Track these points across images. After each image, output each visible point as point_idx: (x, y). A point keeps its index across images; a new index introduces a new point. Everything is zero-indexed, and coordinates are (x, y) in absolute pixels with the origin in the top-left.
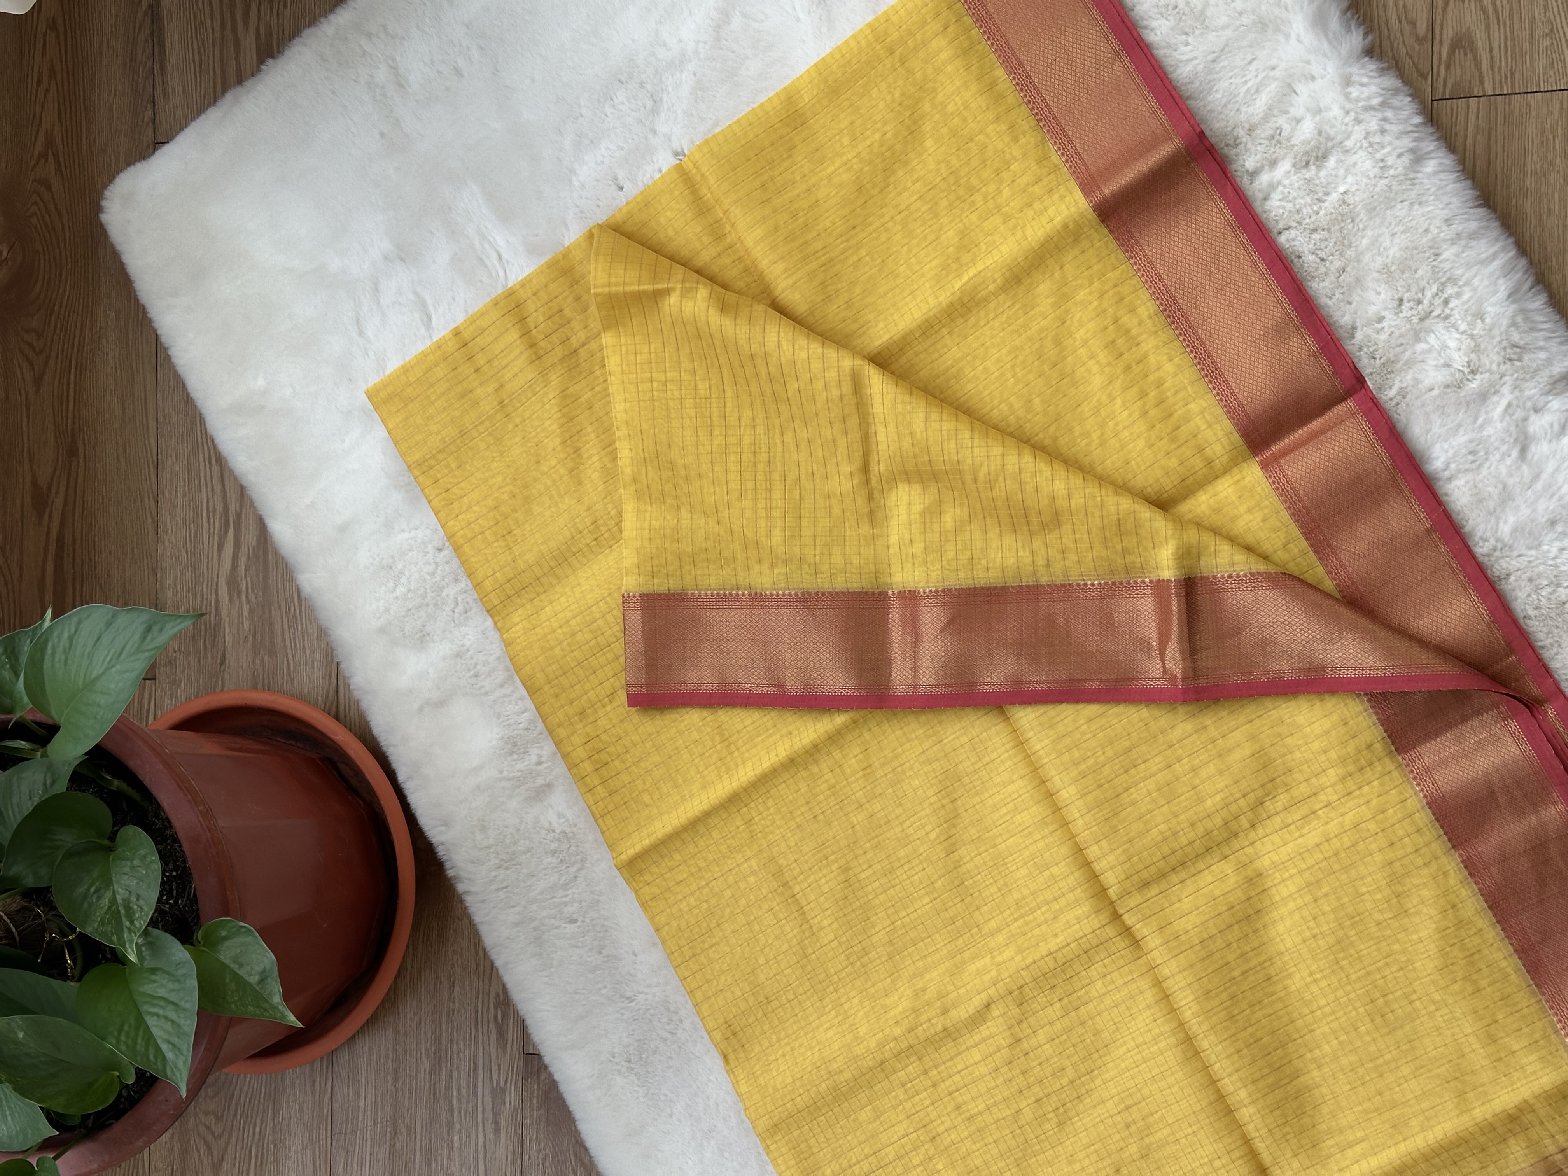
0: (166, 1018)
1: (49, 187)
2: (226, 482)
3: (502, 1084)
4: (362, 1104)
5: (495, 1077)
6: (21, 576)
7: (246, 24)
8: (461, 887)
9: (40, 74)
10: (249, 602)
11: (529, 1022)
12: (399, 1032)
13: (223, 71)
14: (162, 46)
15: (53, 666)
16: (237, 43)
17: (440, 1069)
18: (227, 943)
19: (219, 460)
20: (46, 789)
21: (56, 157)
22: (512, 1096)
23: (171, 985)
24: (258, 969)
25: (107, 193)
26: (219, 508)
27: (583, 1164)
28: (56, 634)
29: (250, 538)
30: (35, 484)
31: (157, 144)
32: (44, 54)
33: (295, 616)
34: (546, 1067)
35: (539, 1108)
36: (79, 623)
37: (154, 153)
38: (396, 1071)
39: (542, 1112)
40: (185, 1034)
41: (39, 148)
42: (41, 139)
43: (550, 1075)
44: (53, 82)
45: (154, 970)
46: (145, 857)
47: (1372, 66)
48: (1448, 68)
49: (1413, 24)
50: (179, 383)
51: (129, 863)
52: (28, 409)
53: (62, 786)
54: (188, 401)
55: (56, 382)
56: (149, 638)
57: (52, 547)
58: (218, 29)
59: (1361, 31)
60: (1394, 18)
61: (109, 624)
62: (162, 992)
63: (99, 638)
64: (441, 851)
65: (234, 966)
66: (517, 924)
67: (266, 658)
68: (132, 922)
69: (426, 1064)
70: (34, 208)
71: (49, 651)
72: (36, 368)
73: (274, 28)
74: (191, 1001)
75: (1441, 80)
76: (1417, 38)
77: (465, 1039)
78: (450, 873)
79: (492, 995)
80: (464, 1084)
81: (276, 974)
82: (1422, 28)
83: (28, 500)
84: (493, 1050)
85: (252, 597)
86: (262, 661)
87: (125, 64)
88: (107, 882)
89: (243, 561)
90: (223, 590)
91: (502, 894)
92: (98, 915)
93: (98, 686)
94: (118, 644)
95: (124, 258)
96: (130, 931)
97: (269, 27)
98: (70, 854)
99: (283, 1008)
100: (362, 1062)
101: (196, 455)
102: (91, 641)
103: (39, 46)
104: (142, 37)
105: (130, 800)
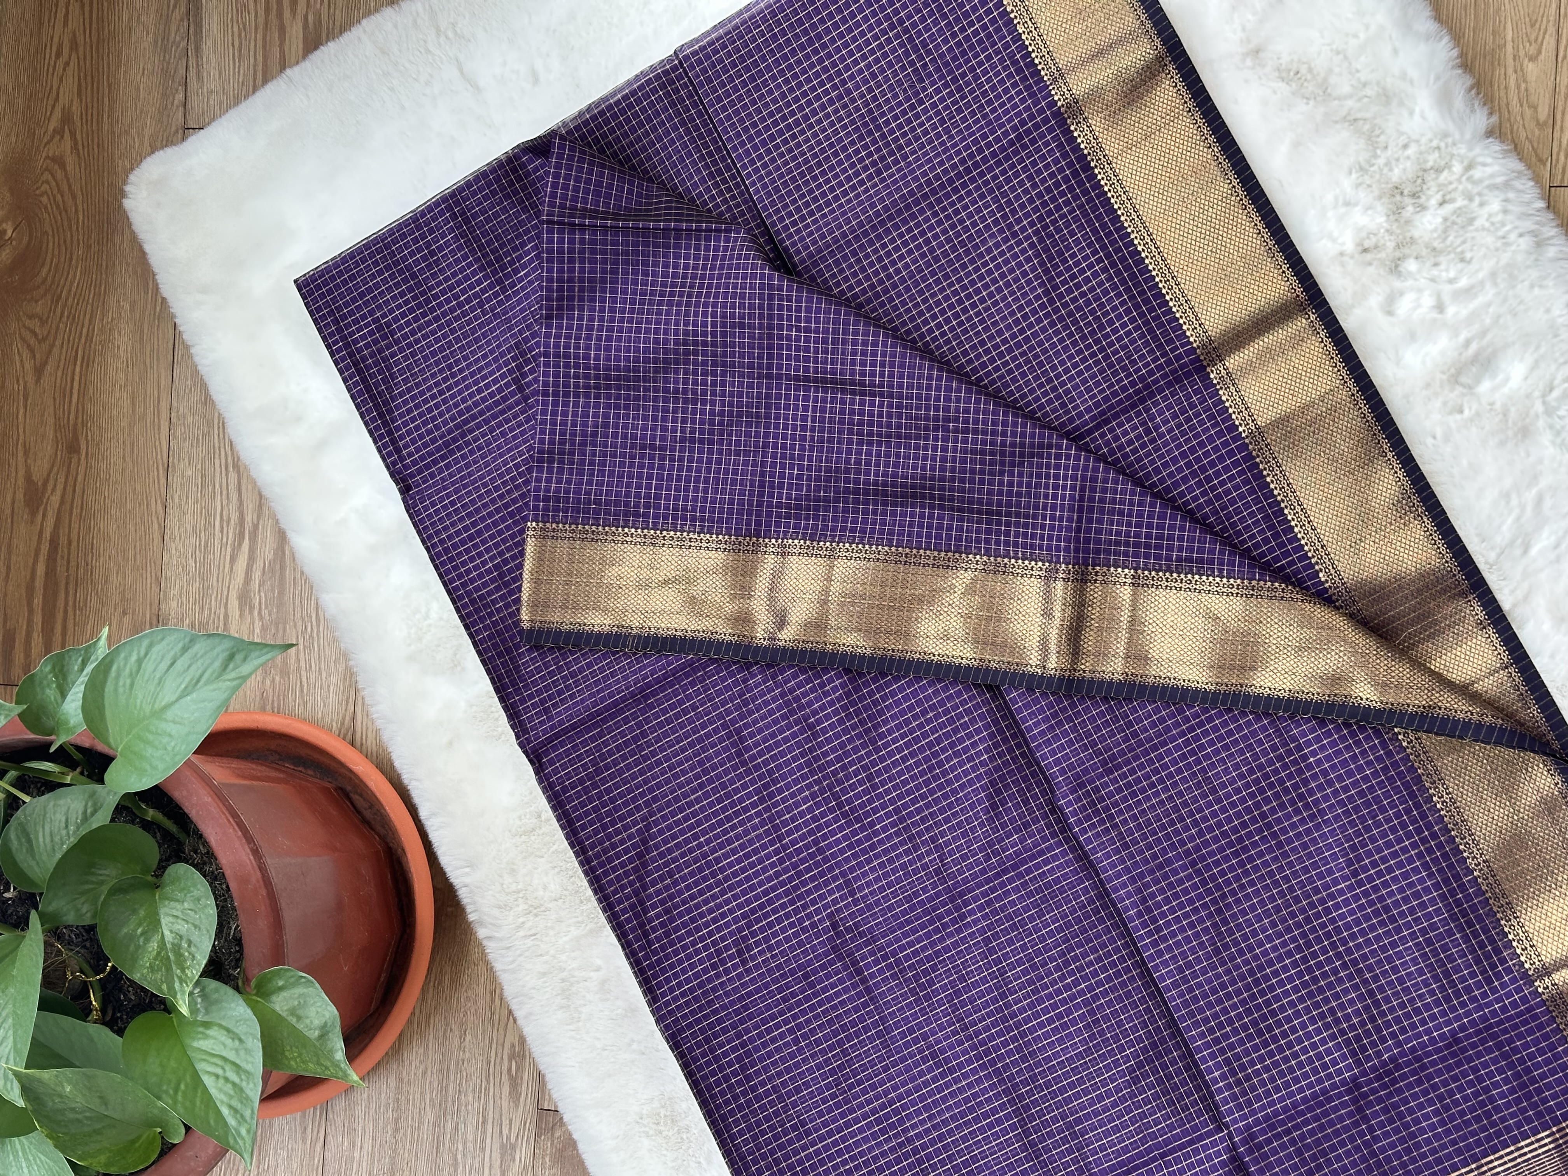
0: (227, 1079)
1: (63, 166)
2: (244, 488)
3: (513, 1141)
4: (357, 1155)
5: (505, 1132)
7: (294, 12)
8: (481, 933)
9: (60, 44)
10: (261, 618)
11: (548, 1077)
12: (402, 1080)
13: (265, 58)
14: (199, 25)
15: (116, 690)
16: (282, 30)
17: (446, 1121)
18: (285, 994)
19: (237, 465)
20: (85, 819)
21: (73, 134)
22: (523, 1153)
23: (229, 1042)
24: (317, 1022)
25: (132, 178)
26: (235, 517)
29: (267, 550)
30: (28, 479)
31: (186, 130)
32: (65, 25)
33: (312, 636)
34: (562, 1124)
35: (552, 1167)
37: (183, 139)
38: (396, 1121)
39: (555, 1170)
40: (248, 1099)
41: (53, 124)
42: (57, 114)
44: (74, 57)
45: (207, 1024)
46: (198, 898)
47: (1496, 147)
49: (1535, 108)
51: (178, 905)
52: (26, 399)
53: (103, 818)
54: (207, 401)
55: (59, 374)
56: (231, 666)
57: (45, 548)
58: (261, 13)
59: (1485, 111)
60: (1515, 102)
62: (217, 1049)
63: (172, 664)
64: (463, 894)
65: (293, 1020)
66: (544, 974)
67: (277, 678)
68: (183, 971)
69: (430, 1115)
70: (45, 187)
71: (113, 675)
72: (38, 356)
73: (324, 17)
74: (255, 1062)
75: (1560, 166)
76: (1538, 123)
77: (474, 1090)
78: (472, 917)
79: (507, 1046)
80: (470, 1138)
82: (1543, 113)
83: (20, 496)
84: (505, 1104)
85: (265, 612)
87: (155, 43)
88: (155, 924)
89: (257, 575)
90: (234, 603)
91: (529, 942)
92: (147, 959)
93: (169, 714)
94: (194, 672)
95: (147, 248)
96: (181, 981)
97: (318, 15)
98: (115, 891)
99: (345, 1065)
100: (359, 1110)
101: (212, 460)
102: (163, 666)
103: (60, 15)
104: (177, 15)
105: (166, 834)
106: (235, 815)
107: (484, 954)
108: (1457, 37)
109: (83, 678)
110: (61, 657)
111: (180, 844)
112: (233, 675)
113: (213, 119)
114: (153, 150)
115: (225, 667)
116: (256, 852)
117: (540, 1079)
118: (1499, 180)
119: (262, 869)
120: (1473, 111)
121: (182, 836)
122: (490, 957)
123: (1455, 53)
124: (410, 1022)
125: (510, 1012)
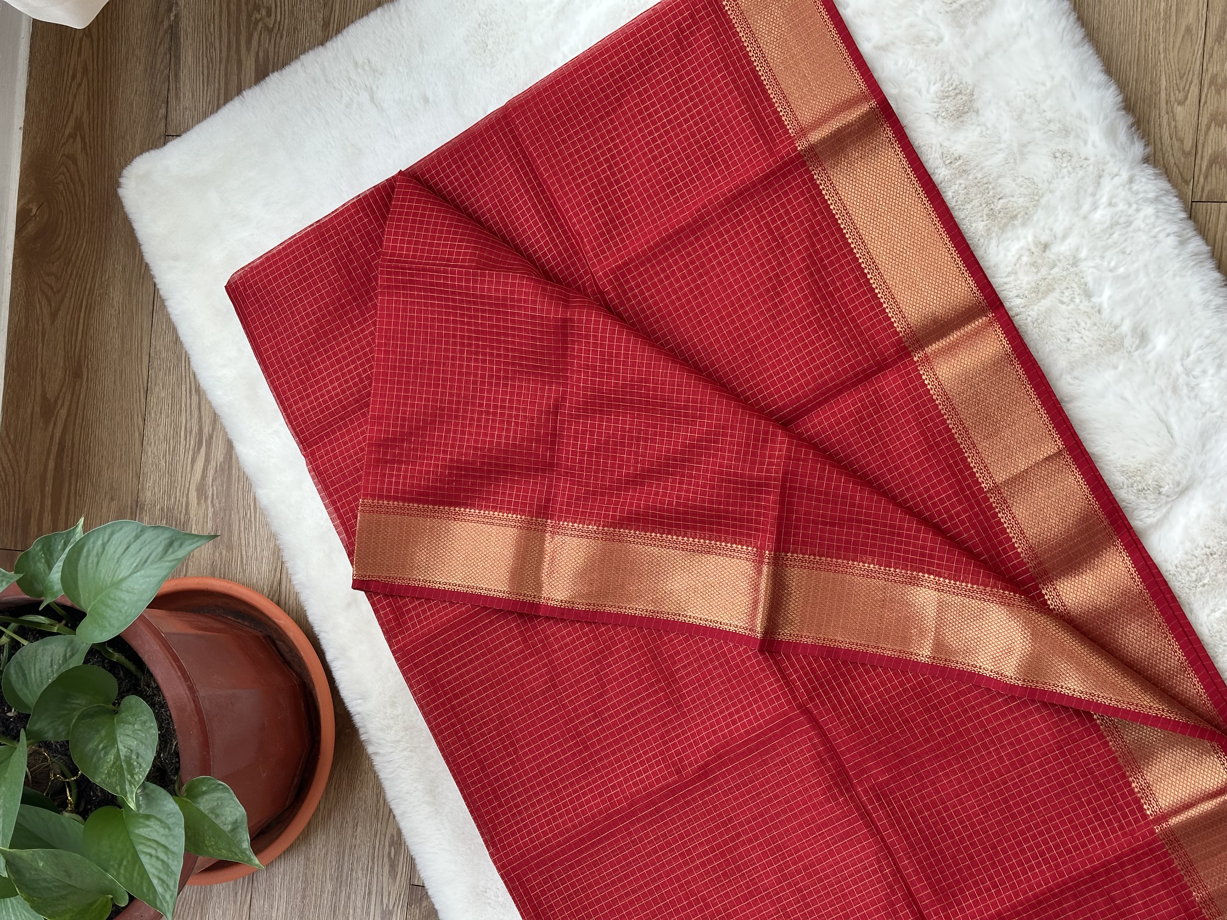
0: (158, 858)
1: (75, 161)
2: (203, 408)
3: (391, 907)
4: (274, 915)
5: (385, 901)
7: (248, 49)
8: (370, 749)
9: (75, 70)
10: (213, 506)
11: (418, 861)
12: (308, 859)
13: (226, 84)
14: (178, 59)
16: (240, 63)
17: (341, 891)
18: (207, 797)
19: (198, 390)
20: (65, 660)
21: (83, 138)
22: (398, 918)
23: (162, 830)
24: (230, 819)
25: (125, 172)
26: (195, 429)
29: (219, 455)
30: (44, 396)
31: (169, 137)
32: (79, 55)
33: (250, 521)
34: (428, 897)
36: (112, 534)
37: (165, 144)
38: (304, 890)
40: (172, 872)
41: (69, 130)
42: (72, 123)
43: (432, 905)
44: (85, 80)
45: (148, 817)
46: (145, 722)
47: (1150, 171)
48: (1206, 177)
49: (1182, 141)
50: (172, 328)
51: (131, 727)
52: (43, 337)
53: (78, 660)
54: (177, 341)
55: (69, 317)
56: (171, 551)
57: (55, 449)
58: (224, 49)
59: (1142, 144)
60: (1167, 135)
61: (137, 537)
62: (154, 836)
63: (128, 548)
64: (358, 720)
65: (212, 817)
68: (132, 776)
69: (329, 887)
70: (61, 177)
71: (84, 555)
72: (53, 304)
73: (271, 54)
74: (179, 845)
75: (1200, 186)
76: (1184, 153)
77: (362, 869)
78: (363, 737)
79: (388, 836)
80: (359, 904)
81: (245, 825)
82: (1188, 145)
83: (37, 409)
84: (385, 879)
85: (216, 501)
87: (146, 70)
88: (113, 741)
89: (211, 473)
90: (193, 494)
92: (105, 768)
93: (124, 585)
94: (143, 554)
95: (136, 226)
96: (131, 783)
97: (267, 52)
98: (83, 716)
99: (250, 853)
100: (277, 880)
101: (180, 385)
102: (121, 549)
103: (76, 48)
104: (162, 50)
105: (127, 672)
106: (176, 660)
107: (371, 766)
108: (1122, 86)
109: (64, 556)
110: (49, 539)
111: (138, 680)
112: (172, 557)
113: (187, 130)
114: (142, 151)
115: (166, 551)
116: (191, 689)
117: (412, 863)
118: (1152, 195)
119: (195, 700)
120: (1133, 143)
121: (139, 674)
122: (377, 768)
123: (1120, 98)
124: (315, 815)
125: (391, 811)
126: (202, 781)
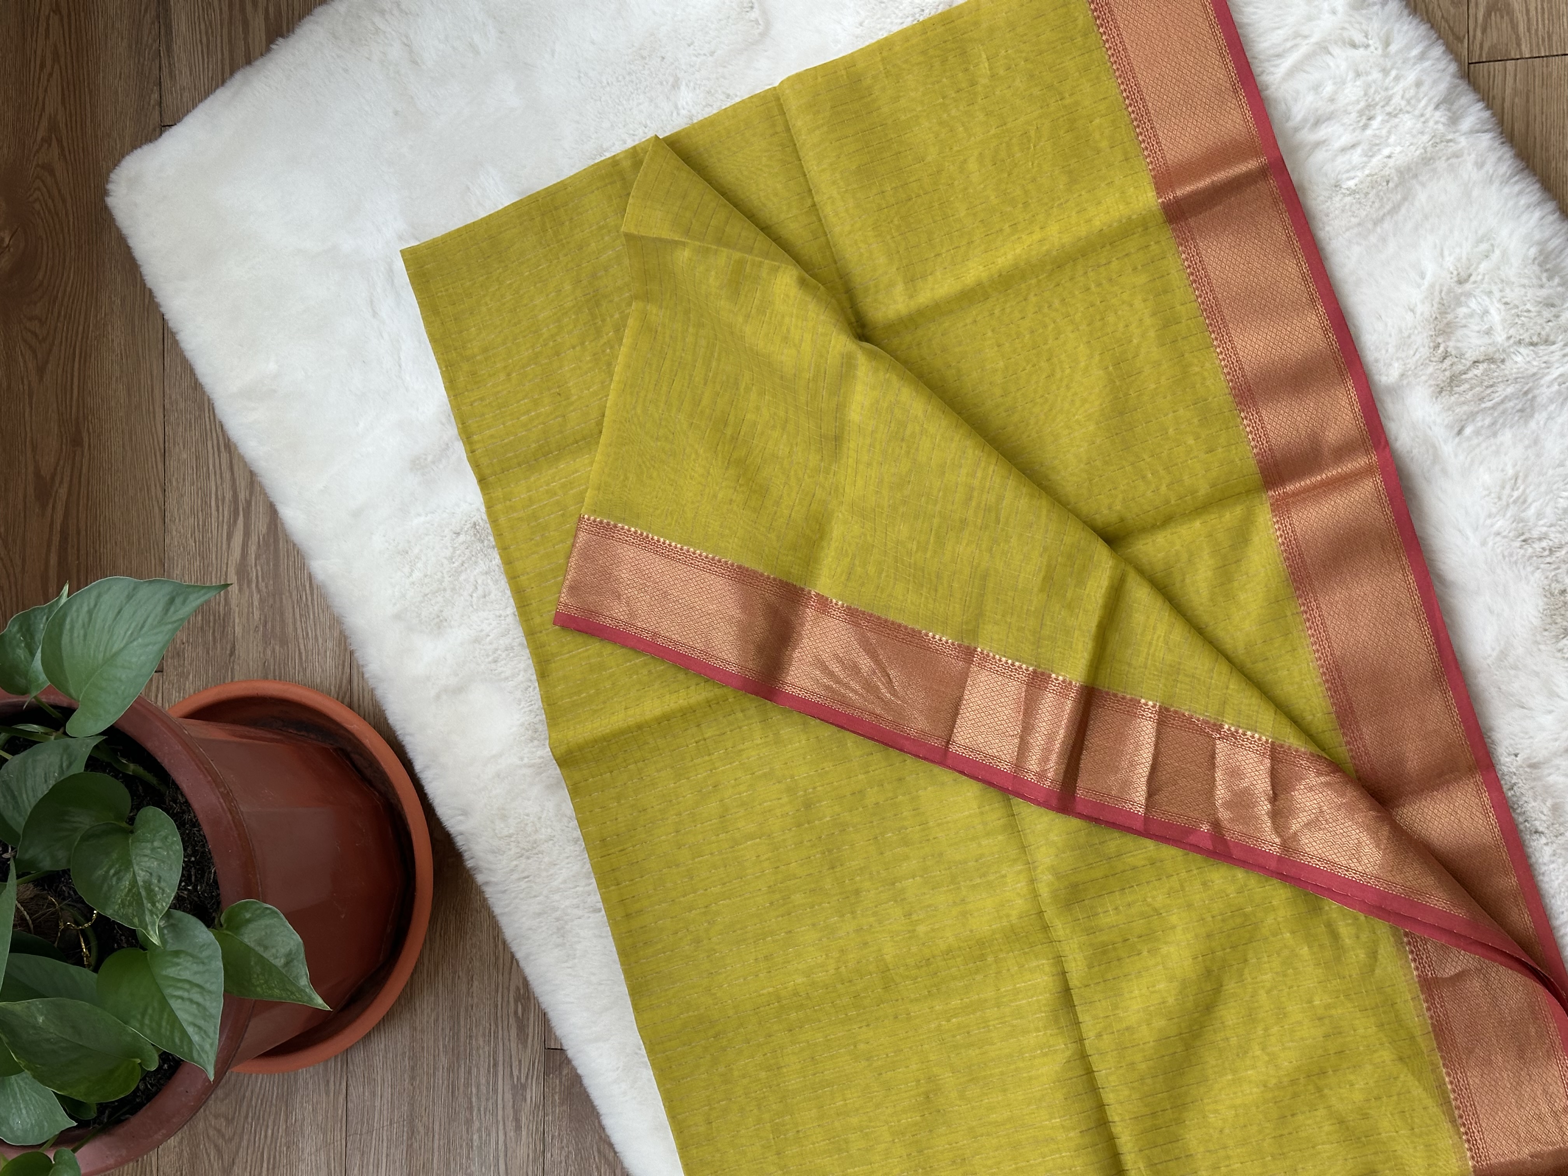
0: (191, 1001)
1: (52, 172)
2: (236, 468)
3: (523, 1080)
4: (377, 1104)
5: (516, 1073)
6: (23, 568)
7: (255, 4)
8: (480, 878)
9: (43, 57)
10: (259, 591)
11: (551, 1015)
12: (415, 1029)
13: (231, 52)
14: (169, 28)
15: (71, 641)
16: (246, 23)
17: (459, 1066)
18: (251, 926)
19: (228, 446)
20: (62, 772)
21: (59, 141)
22: (533, 1093)
23: (195, 968)
24: (283, 951)
25: (113, 176)
26: (229, 496)
27: (607, 1160)
28: (74, 608)
29: (260, 526)
30: (37, 474)
31: (163, 127)
32: (47, 37)
33: (307, 605)
34: (568, 1061)
35: (562, 1104)
36: (99, 596)
37: (161, 135)
38: (413, 1069)
39: (565, 1107)
40: (211, 1016)
41: (41, 134)
42: (44, 123)
43: (574, 1070)
44: (56, 67)
45: (177, 954)
46: (166, 838)
48: (1484, 31)
50: (187, 369)
51: (149, 845)
52: (31, 396)
53: (79, 767)
54: (196, 386)
55: (60, 371)
56: (172, 609)
57: (56, 539)
58: (225, 8)
61: (129, 597)
62: (186, 975)
63: (119, 612)
64: (460, 841)
65: (259, 949)
66: (539, 914)
67: (277, 648)
68: (154, 904)
69: (444, 1061)
70: (37, 194)
71: (67, 626)
72: (39, 356)
73: (284, 8)
74: (217, 984)
75: (1477, 42)
76: (1453, 2)
77: (484, 1035)
78: (469, 864)
79: (513, 988)
80: (483, 1081)
81: (302, 956)
83: (31, 490)
84: (513, 1045)
85: (262, 585)
86: (273, 651)
87: (130, 47)
88: (127, 864)
89: (253, 549)
90: (233, 578)
91: (523, 884)
92: (119, 896)
93: (119, 660)
94: (138, 619)
95: (132, 242)
96: (152, 913)
97: (278, 6)
98: (88, 837)
99: (310, 991)
100: (378, 1060)
101: (205, 442)
102: (112, 614)
103: (42, 30)
104: (148, 20)
105: (146, 785)
110: (27, 616)
111: (160, 792)
112: (175, 617)
113: (187, 115)
114: (134, 150)
116: (226, 796)
117: (544, 1020)
119: (233, 812)
124: (419, 964)
125: (513, 956)
126: (244, 907)
